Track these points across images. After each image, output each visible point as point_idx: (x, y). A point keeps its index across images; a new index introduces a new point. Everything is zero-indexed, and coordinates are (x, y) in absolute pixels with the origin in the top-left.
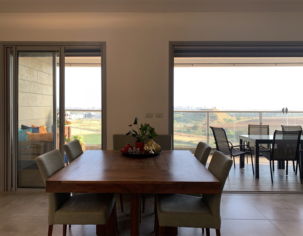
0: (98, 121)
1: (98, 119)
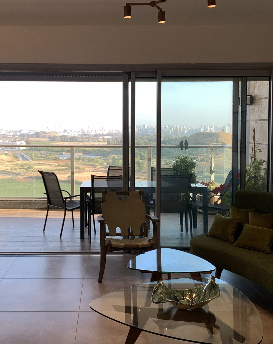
0: (6, 154)
1: (6, 152)
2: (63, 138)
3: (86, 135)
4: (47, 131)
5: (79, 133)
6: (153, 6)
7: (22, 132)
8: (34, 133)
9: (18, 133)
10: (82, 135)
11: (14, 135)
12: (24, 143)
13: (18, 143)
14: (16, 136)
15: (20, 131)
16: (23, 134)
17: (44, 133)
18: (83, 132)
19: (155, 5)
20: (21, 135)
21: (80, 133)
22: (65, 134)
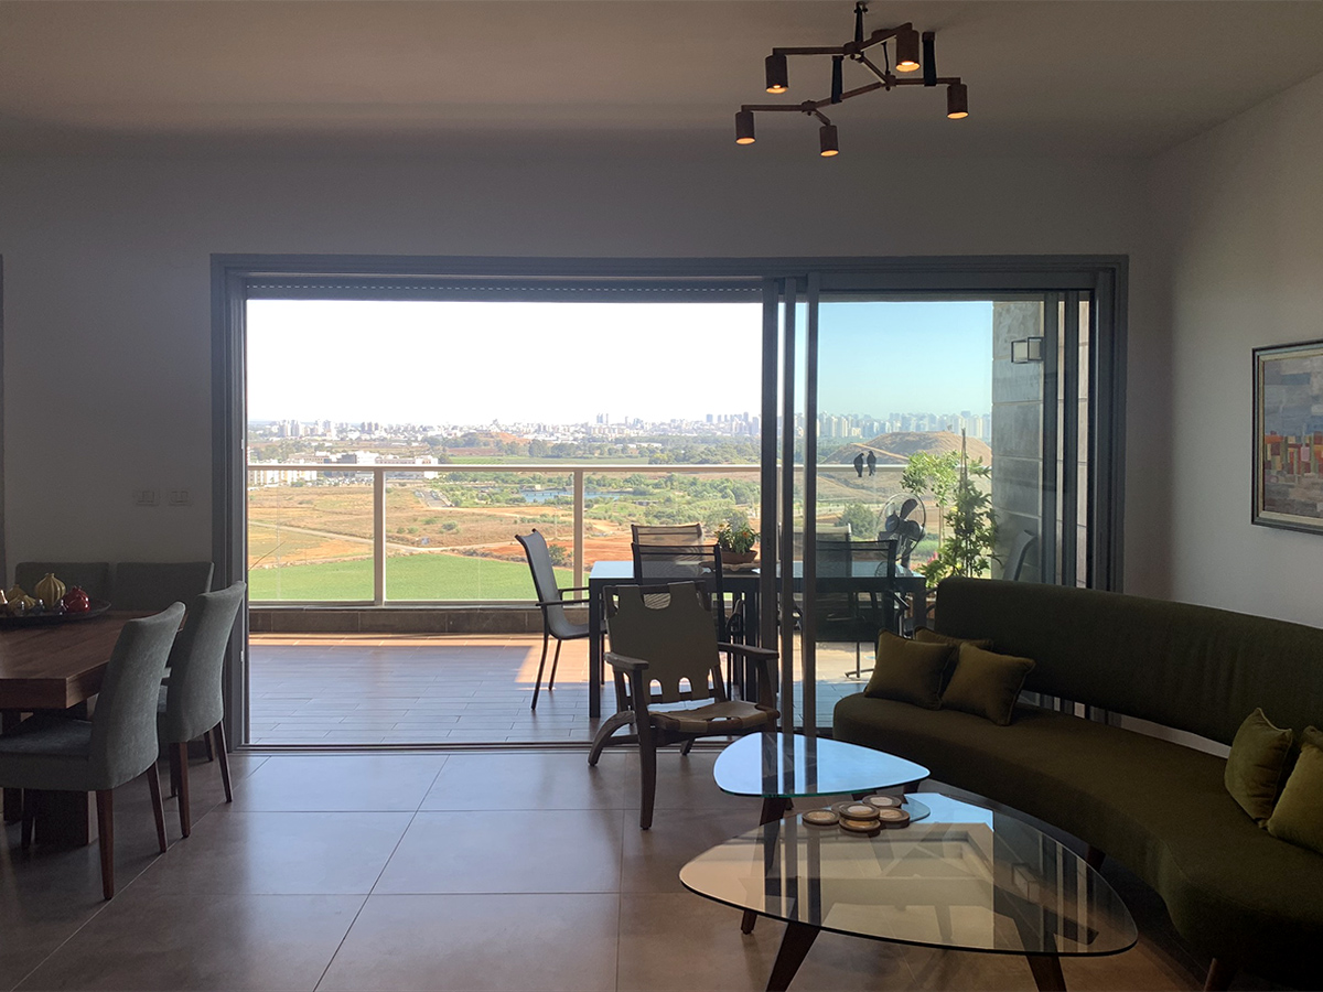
2: (535, 448)
3: (595, 440)
4: (494, 430)
5: (577, 435)
6: (809, 114)
7: (430, 434)
8: (459, 434)
9: (418, 435)
10: (583, 439)
11: (409, 442)
12: (435, 462)
13: (419, 463)
14: (414, 444)
15: (425, 430)
16: (431, 438)
17: (488, 434)
18: (587, 433)
19: (815, 110)
20: (424, 440)
21: (580, 436)
22: (541, 437)
